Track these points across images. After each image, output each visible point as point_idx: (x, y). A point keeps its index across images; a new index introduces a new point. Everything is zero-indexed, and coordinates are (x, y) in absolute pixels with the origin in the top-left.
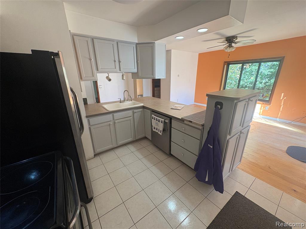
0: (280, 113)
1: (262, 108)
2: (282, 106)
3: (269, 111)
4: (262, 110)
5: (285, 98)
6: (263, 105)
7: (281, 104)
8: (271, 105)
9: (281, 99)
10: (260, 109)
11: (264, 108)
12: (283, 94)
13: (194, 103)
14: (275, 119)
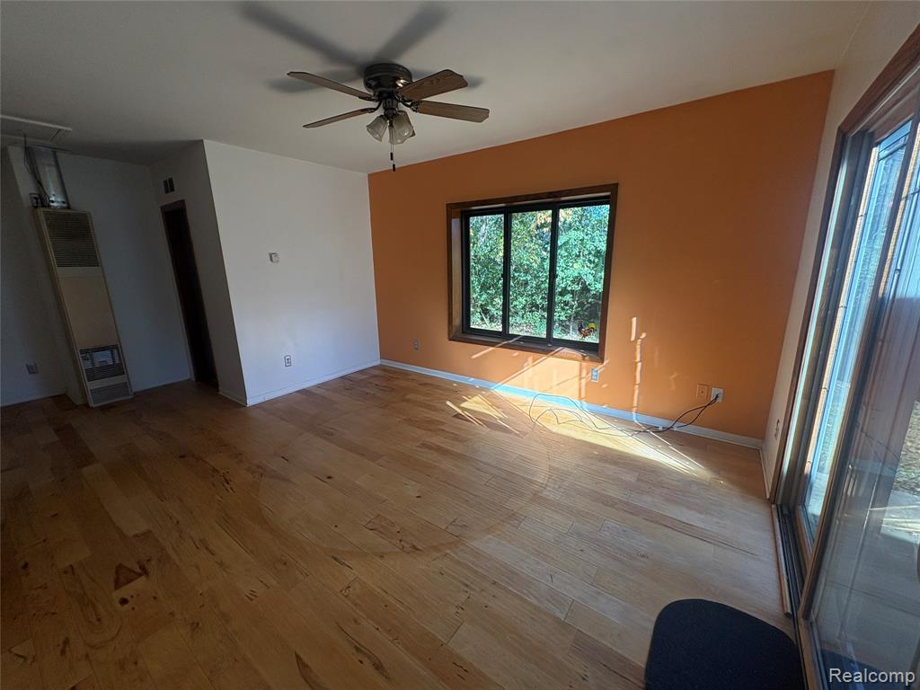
0: (637, 392)
1: (584, 374)
2: (640, 364)
3: (604, 386)
4: (583, 381)
5: (644, 335)
6: (584, 364)
7: (635, 358)
8: (605, 363)
9: (633, 338)
10: (577, 379)
11: (587, 374)
12: (634, 320)
13: (378, 362)
14: (625, 414)
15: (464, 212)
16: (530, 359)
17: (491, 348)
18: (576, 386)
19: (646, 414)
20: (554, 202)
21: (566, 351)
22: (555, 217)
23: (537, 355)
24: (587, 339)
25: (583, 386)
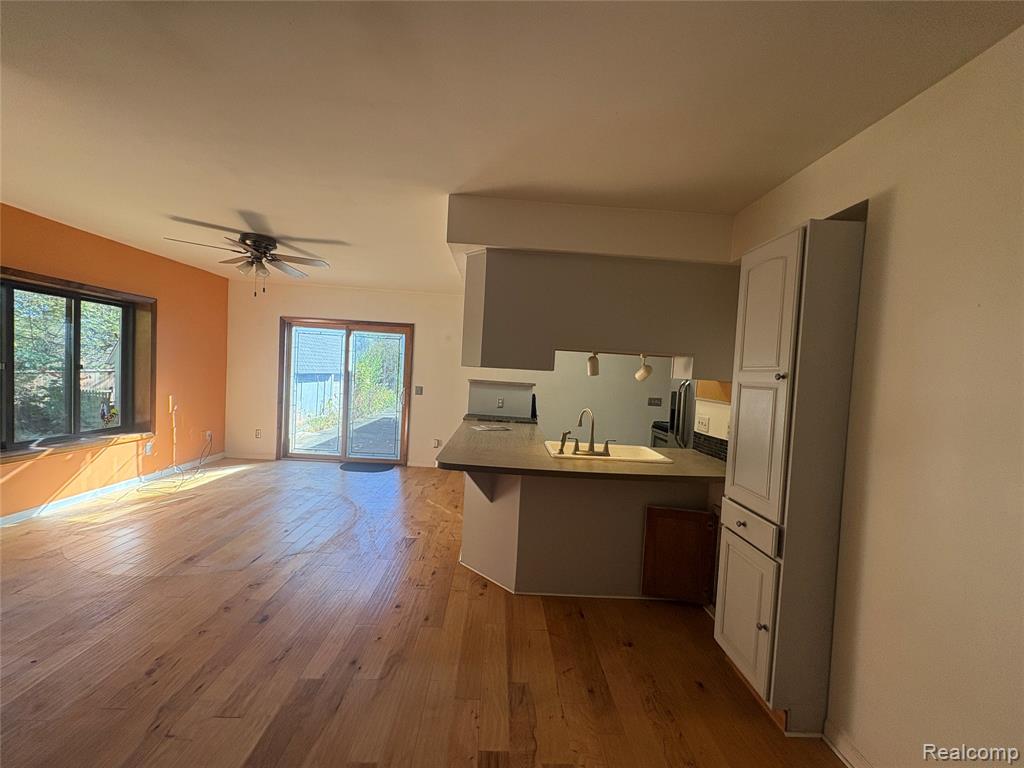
0: (175, 450)
1: (140, 451)
2: (175, 429)
3: (156, 454)
5: (176, 407)
6: (141, 442)
7: (172, 426)
8: (156, 434)
9: (170, 411)
10: (135, 458)
11: (143, 450)
12: (170, 397)
14: (170, 471)
23: (94, 449)
24: (110, 425)
25: (140, 462)
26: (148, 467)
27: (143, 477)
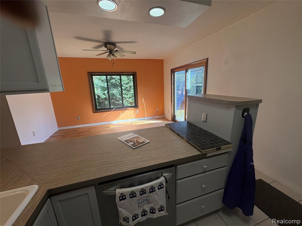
0: (146, 113)
2: (145, 107)
3: (139, 114)
4: (135, 114)
5: (145, 102)
6: (135, 110)
8: (139, 109)
9: (143, 103)
10: (133, 114)
11: (136, 112)
12: (143, 99)
13: (58, 129)
14: (144, 118)
15: (91, 75)
16: (121, 112)
17: (109, 112)
18: (134, 116)
19: (148, 117)
20: (120, 74)
21: (130, 108)
22: (120, 77)
23: (123, 111)
24: (132, 105)
25: (135, 115)
26: (137, 116)
27: (136, 119)
